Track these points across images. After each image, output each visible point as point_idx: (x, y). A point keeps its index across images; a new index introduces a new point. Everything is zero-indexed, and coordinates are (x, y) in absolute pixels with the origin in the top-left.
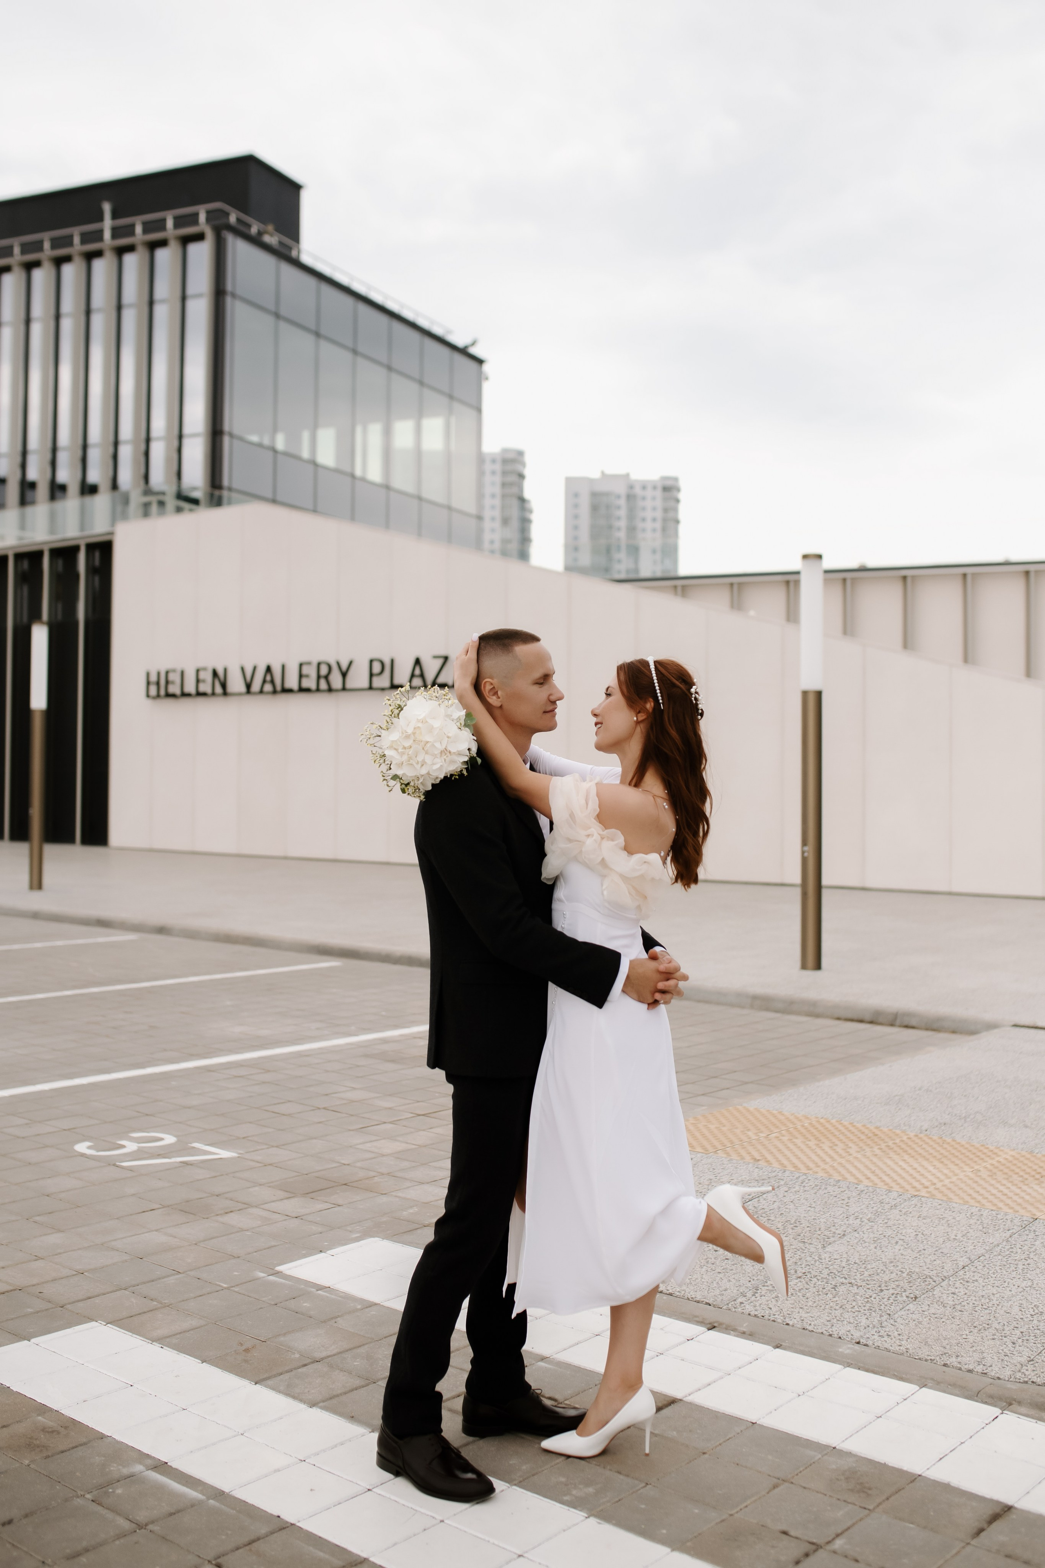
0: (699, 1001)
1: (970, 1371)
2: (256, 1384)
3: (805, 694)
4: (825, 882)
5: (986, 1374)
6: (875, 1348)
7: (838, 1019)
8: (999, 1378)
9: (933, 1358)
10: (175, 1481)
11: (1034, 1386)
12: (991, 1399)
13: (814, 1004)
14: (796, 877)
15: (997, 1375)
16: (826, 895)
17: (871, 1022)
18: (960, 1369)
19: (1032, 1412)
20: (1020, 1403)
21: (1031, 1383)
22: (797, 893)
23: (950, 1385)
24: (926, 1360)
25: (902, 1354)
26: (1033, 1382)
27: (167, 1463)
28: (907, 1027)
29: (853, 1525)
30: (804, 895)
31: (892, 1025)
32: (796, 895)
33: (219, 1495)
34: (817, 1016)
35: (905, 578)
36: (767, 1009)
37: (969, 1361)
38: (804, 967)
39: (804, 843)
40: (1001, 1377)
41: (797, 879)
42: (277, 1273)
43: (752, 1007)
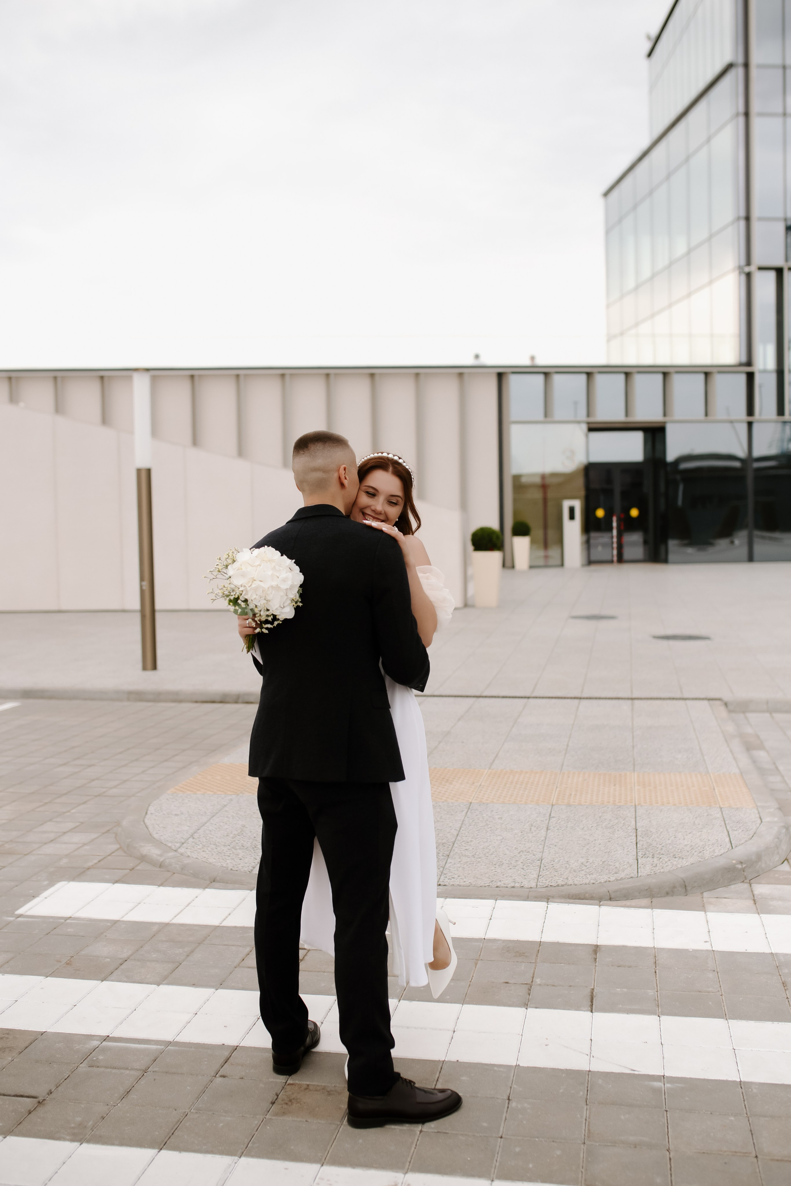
0: (85, 699)
1: (513, 887)
2: (102, 981)
3: (139, 471)
4: (158, 606)
5: (522, 887)
6: (451, 886)
7: (196, 702)
8: (531, 888)
9: (488, 885)
10: (131, 1044)
11: (552, 888)
12: (538, 898)
13: (177, 693)
14: (136, 605)
15: (530, 886)
16: (158, 616)
17: (221, 702)
18: (507, 887)
19: (563, 900)
20: (553, 897)
21: (550, 886)
22: (137, 618)
23: (510, 896)
24: (485, 886)
25: (469, 886)
26: (551, 886)
27: (108, 1036)
28: (247, 703)
29: (534, 971)
30: (143, 617)
31: (236, 702)
32: (137, 619)
33: (169, 1043)
34: (180, 701)
35: (102, 378)
36: (141, 700)
37: (509, 882)
38: (144, 668)
39: (142, 579)
40: (533, 887)
41: (137, 606)
42: (20, 916)
43: (128, 700)
